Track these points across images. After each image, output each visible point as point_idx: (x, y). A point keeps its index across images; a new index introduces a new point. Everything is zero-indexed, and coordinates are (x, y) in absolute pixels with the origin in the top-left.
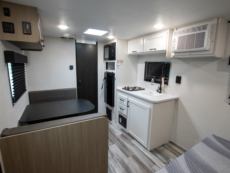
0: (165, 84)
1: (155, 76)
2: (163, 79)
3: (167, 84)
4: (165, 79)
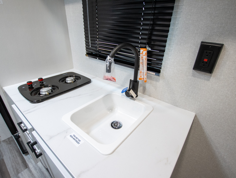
0: (149, 69)
1: (119, 43)
2: (143, 53)
3: (158, 71)
4: (149, 54)
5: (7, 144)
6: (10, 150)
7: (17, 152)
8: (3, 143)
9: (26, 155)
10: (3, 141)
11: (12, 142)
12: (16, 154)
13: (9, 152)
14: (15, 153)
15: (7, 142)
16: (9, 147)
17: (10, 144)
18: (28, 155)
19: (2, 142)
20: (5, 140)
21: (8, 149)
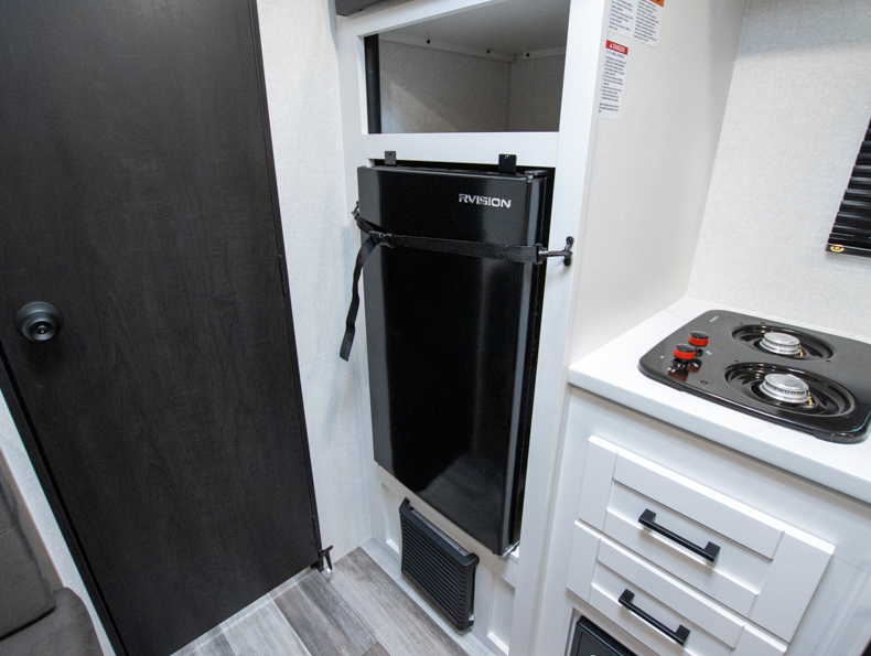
5: (359, 579)
6: (382, 605)
7: (417, 615)
10: (337, 564)
11: (374, 573)
13: (385, 613)
14: (410, 619)
15: (352, 569)
16: (373, 594)
17: (370, 578)
19: (334, 568)
21: (374, 599)
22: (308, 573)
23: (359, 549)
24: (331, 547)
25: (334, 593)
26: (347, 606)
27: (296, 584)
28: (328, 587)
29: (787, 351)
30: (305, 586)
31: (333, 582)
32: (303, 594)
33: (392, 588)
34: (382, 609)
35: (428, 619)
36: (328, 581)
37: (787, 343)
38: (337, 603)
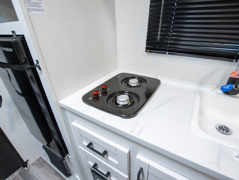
5: (39, 167)
6: (45, 174)
7: (56, 175)
8: (33, 167)
9: (69, 178)
10: (32, 164)
11: (44, 164)
12: (56, 177)
13: (46, 177)
14: (54, 177)
15: (37, 164)
16: (43, 171)
17: (43, 166)
18: (72, 177)
19: (31, 166)
20: (34, 162)
21: (43, 173)
22: (22, 169)
23: (41, 158)
24: (28, 160)
25: (30, 174)
26: (34, 177)
27: (17, 174)
28: (28, 172)
29: (135, 85)
30: (20, 174)
31: (30, 170)
32: (19, 177)
33: (49, 168)
34: (45, 175)
35: (59, 175)
36: (29, 170)
37: (135, 82)
38: (30, 177)
